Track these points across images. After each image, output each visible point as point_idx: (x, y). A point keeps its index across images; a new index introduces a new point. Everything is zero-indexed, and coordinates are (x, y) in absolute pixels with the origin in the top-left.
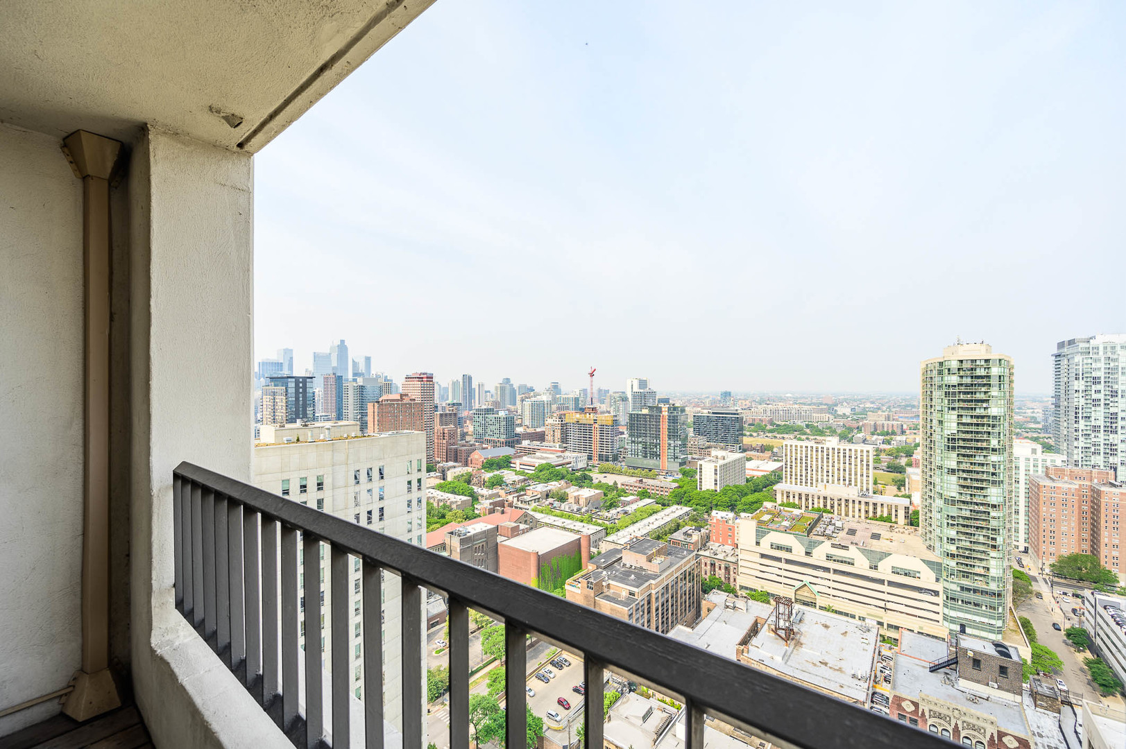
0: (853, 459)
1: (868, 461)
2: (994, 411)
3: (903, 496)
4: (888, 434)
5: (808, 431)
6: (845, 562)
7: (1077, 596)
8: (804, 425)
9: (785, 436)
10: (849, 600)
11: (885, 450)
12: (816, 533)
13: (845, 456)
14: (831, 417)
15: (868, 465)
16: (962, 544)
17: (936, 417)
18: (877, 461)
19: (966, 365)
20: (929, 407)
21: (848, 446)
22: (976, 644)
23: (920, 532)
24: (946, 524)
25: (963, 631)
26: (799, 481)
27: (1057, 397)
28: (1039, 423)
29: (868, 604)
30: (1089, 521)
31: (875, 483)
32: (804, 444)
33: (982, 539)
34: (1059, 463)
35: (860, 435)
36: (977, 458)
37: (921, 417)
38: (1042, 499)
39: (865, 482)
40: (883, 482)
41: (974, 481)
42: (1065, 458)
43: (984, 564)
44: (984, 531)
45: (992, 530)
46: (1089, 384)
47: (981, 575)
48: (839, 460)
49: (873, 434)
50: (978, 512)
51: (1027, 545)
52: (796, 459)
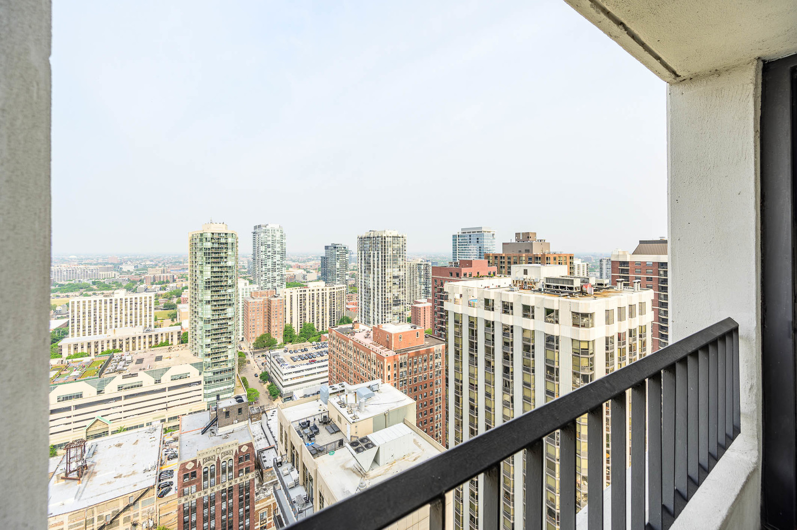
0: (138, 305)
1: (150, 305)
2: (229, 264)
3: (176, 325)
4: (163, 283)
5: (95, 287)
6: (135, 386)
7: (263, 356)
8: (90, 282)
9: (70, 294)
10: (138, 414)
11: (162, 295)
12: (108, 372)
13: (131, 304)
14: (117, 274)
15: (150, 308)
16: (215, 345)
17: (199, 268)
18: (157, 303)
19: (216, 236)
20: (194, 262)
21: (134, 296)
22: (227, 402)
23: (189, 346)
24: (205, 336)
25: (218, 399)
26: (87, 331)
27: (254, 255)
28: (246, 269)
29: (153, 411)
30: (267, 316)
31: (156, 320)
32: (93, 298)
33: (224, 340)
34: (256, 289)
35: (143, 286)
36: (221, 292)
37: (189, 269)
38: (250, 309)
39: (148, 321)
40: (161, 318)
41: (220, 305)
42: (258, 286)
43: (225, 354)
44: (225, 334)
45: (229, 332)
46: (266, 248)
47: (224, 361)
48: (126, 308)
49: (152, 284)
50: (222, 324)
51: (243, 337)
52: (84, 313)
